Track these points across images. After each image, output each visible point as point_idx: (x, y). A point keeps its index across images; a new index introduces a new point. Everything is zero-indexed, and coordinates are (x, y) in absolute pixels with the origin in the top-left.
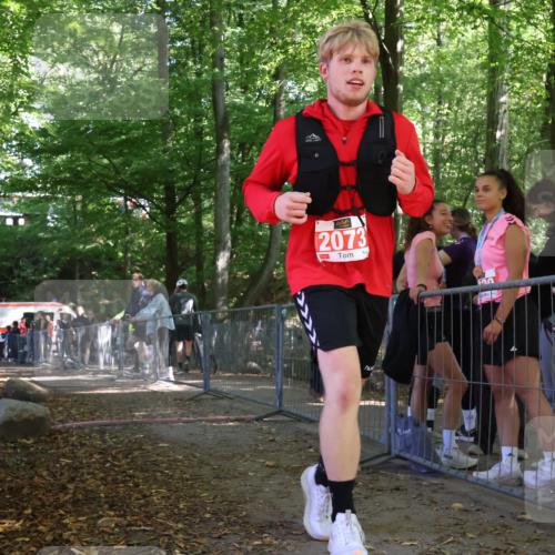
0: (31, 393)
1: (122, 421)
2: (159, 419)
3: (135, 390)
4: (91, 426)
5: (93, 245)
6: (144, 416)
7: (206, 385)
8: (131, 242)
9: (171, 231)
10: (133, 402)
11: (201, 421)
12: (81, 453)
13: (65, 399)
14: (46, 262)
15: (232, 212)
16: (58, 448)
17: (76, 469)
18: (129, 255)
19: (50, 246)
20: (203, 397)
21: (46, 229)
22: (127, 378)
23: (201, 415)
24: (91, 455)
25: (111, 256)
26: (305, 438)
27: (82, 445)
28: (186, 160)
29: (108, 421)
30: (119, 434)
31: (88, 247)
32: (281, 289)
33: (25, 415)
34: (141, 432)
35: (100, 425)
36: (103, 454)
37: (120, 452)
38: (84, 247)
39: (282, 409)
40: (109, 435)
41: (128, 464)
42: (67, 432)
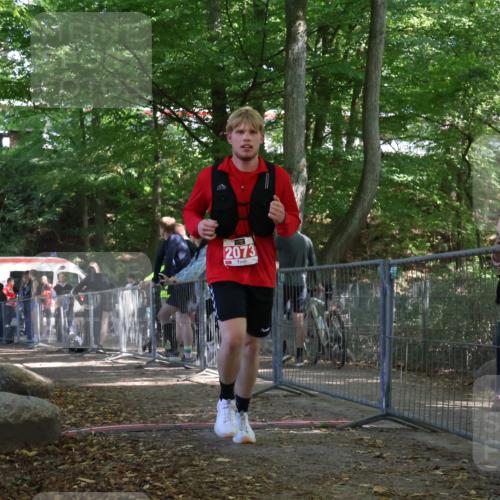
0: (28, 384)
1: (161, 425)
3: (173, 382)
4: (118, 432)
5: (110, 176)
6: (191, 420)
7: (276, 377)
8: (162, 171)
9: (221, 155)
10: (173, 399)
11: (272, 426)
12: (106, 469)
13: (76, 394)
14: (42, 199)
15: (308, 128)
16: (73, 462)
18: (160, 190)
19: (48, 176)
20: (273, 392)
21: (41, 153)
22: (162, 364)
23: (271, 419)
24: (121, 472)
25: (134, 193)
27: (106, 458)
28: (243, 53)
29: (139, 425)
30: (159, 444)
31: (101, 178)
32: (377, 239)
33: (26, 415)
34: (189, 441)
35: (129, 431)
36: (138, 471)
37: (162, 469)
38: (96, 179)
39: (390, 411)
40: (144, 445)
41: (176, 486)
42: (84, 439)
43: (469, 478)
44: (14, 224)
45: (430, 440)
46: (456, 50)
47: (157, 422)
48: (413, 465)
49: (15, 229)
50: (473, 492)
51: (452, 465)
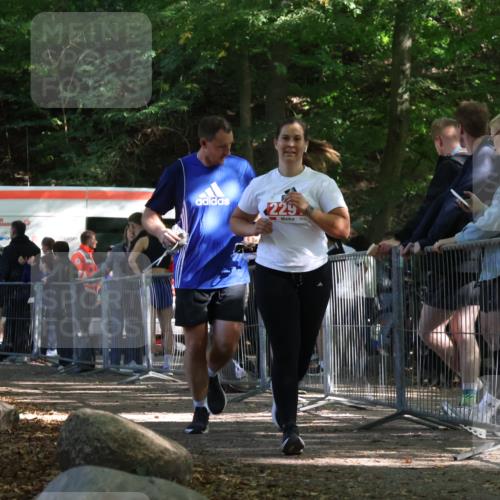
5: (302, 13)
13: (237, 480)
18: (408, 43)
31: (280, 21)
38: (272, 20)
44: (95, 117)
49: (98, 128)
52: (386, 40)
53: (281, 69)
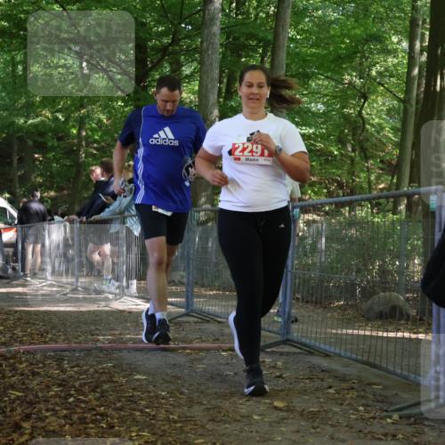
1: (84, 346)
2: (130, 345)
3: (93, 308)
4: (44, 351)
5: (39, 119)
6: (110, 342)
7: (188, 305)
8: (88, 116)
10: (94, 323)
11: (184, 348)
12: (34, 383)
13: (5, 317)
16: (4, 377)
17: (31, 404)
18: (84, 133)
20: (185, 319)
23: (183, 342)
24: (48, 387)
26: (321, 376)
27: (34, 374)
29: (64, 346)
31: (30, 122)
34: (110, 360)
35: (54, 350)
36: (64, 386)
37: (85, 384)
38: (26, 122)
39: (289, 337)
40: (68, 363)
41: (97, 399)
42: (14, 357)
43: (358, 396)
45: (324, 363)
46: (355, 15)
47: (80, 343)
48: (309, 384)
50: (361, 408)
51: (344, 385)
52: (75, 132)
53: (30, 143)
